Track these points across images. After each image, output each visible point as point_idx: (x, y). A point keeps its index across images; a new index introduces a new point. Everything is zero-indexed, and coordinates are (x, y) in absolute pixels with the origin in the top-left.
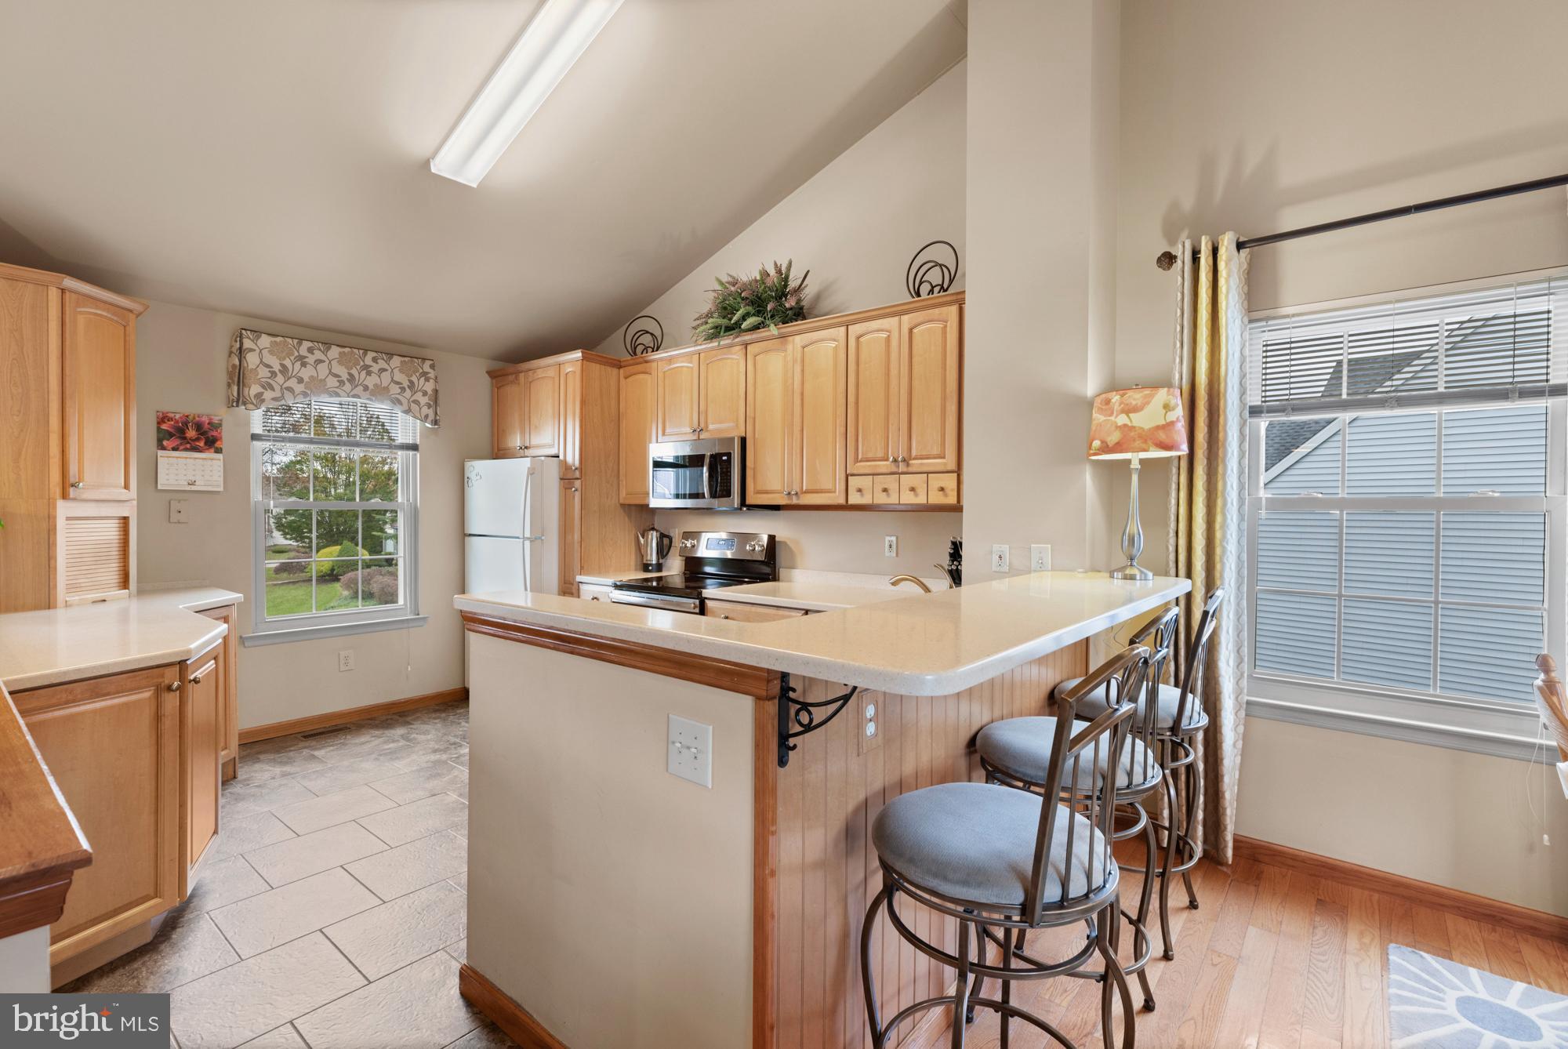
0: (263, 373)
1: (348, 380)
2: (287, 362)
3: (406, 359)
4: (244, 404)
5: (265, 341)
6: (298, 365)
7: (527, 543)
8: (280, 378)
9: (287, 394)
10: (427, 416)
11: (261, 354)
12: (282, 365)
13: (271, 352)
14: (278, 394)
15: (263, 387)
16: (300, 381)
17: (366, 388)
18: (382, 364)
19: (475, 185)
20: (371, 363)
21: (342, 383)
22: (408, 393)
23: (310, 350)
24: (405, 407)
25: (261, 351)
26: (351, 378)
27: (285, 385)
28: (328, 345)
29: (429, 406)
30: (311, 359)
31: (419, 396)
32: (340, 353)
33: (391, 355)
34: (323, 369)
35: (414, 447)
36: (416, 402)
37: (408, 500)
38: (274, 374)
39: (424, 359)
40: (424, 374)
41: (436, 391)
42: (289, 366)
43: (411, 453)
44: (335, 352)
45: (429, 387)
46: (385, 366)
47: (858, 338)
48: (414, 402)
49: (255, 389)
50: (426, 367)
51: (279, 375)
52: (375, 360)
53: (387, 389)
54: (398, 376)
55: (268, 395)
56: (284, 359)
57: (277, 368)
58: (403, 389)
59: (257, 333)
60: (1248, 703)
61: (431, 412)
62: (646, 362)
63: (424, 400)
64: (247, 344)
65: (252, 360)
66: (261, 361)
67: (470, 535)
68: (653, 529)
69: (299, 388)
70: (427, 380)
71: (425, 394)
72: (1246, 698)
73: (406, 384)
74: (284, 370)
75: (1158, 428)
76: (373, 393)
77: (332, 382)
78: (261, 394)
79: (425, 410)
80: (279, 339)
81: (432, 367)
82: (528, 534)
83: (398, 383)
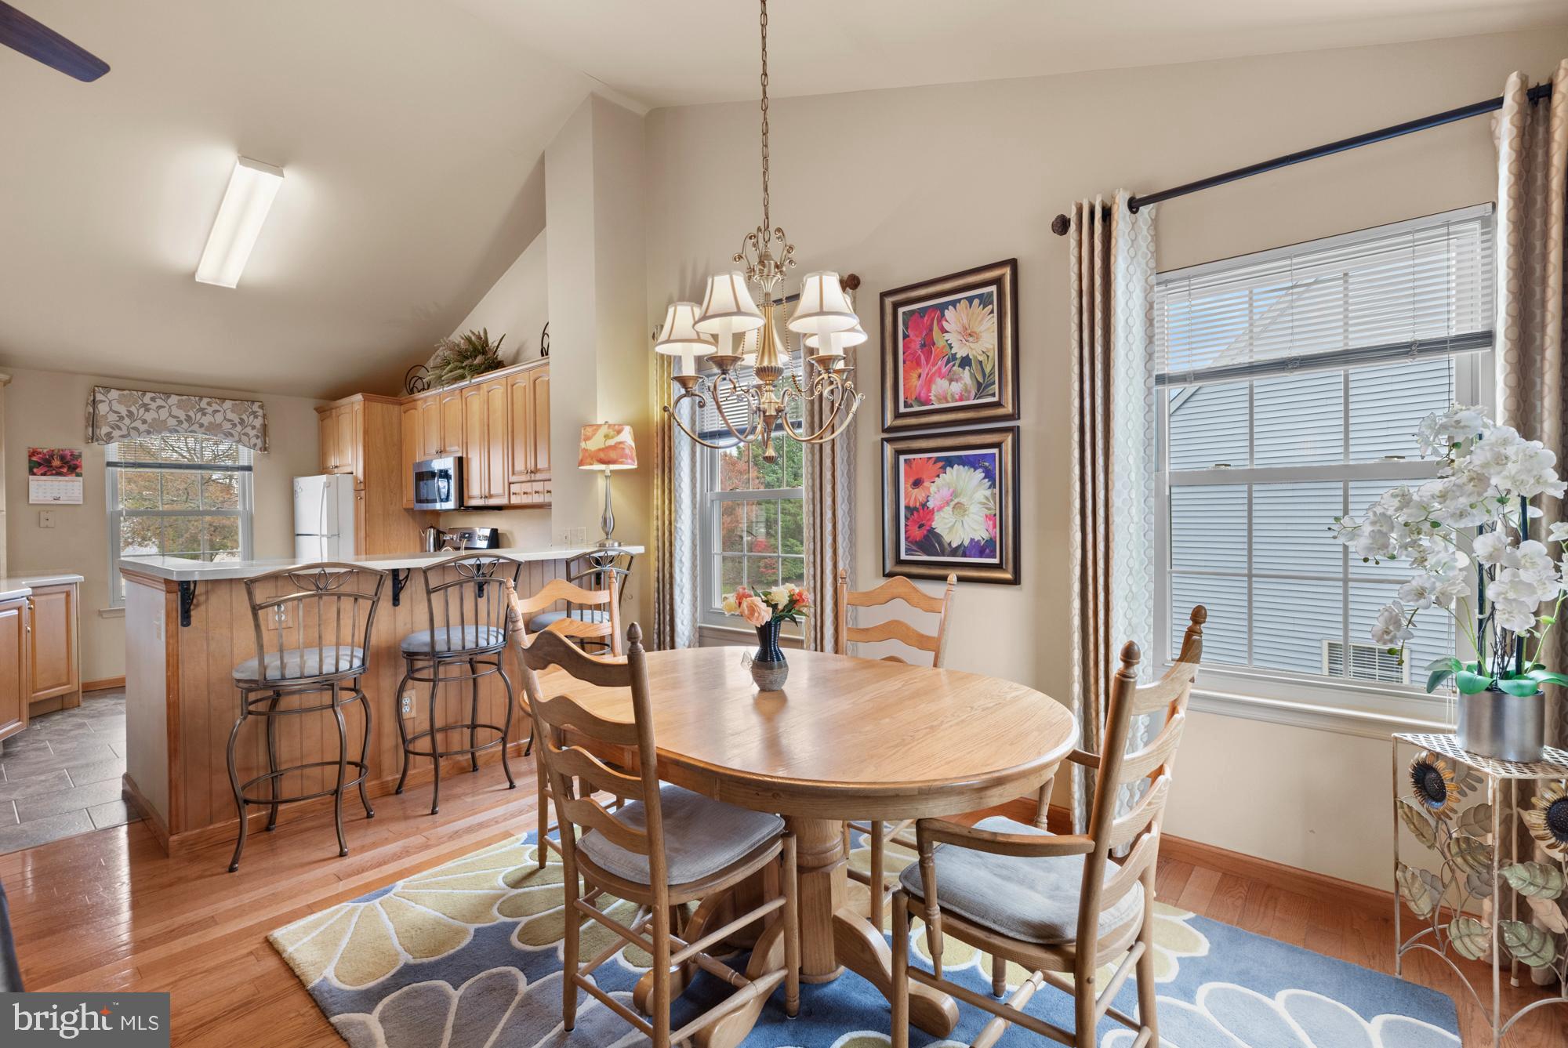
0: (112, 417)
1: (186, 420)
2: (133, 409)
3: (237, 402)
4: (97, 440)
5: (114, 394)
6: (142, 411)
7: (325, 540)
8: (127, 421)
9: (133, 433)
10: (255, 445)
11: (111, 405)
12: (129, 411)
13: (119, 402)
14: (125, 432)
15: (113, 428)
16: (144, 422)
17: (201, 426)
18: (215, 407)
19: (235, 287)
20: (206, 407)
21: (180, 422)
22: (239, 428)
23: (153, 399)
24: (237, 438)
25: (110, 402)
26: (189, 419)
27: (133, 425)
28: (168, 395)
29: (257, 437)
30: (153, 406)
31: (248, 430)
32: (179, 401)
33: (223, 400)
34: (164, 414)
35: (249, 468)
36: (246, 434)
37: (245, 508)
38: (121, 418)
39: (253, 402)
40: (254, 413)
41: (264, 426)
42: (135, 412)
43: (247, 473)
44: (174, 399)
45: (258, 423)
46: (219, 408)
47: (512, 386)
48: (244, 434)
49: (105, 430)
50: (255, 407)
51: (126, 418)
52: (209, 404)
53: (220, 425)
54: (230, 415)
55: (116, 433)
56: (130, 406)
57: (124, 413)
58: (235, 425)
59: (107, 389)
60: (700, 628)
61: (259, 442)
62: (415, 401)
63: (252, 433)
64: (99, 397)
65: (103, 408)
66: (111, 409)
67: (298, 535)
68: (431, 527)
69: (143, 427)
70: (256, 417)
71: (254, 428)
72: (698, 625)
73: (237, 421)
74: (130, 414)
75: (600, 450)
76: (208, 429)
77: (172, 422)
78: (111, 433)
79: (254, 441)
80: (125, 392)
81: (261, 407)
82: (325, 532)
83: (230, 421)
